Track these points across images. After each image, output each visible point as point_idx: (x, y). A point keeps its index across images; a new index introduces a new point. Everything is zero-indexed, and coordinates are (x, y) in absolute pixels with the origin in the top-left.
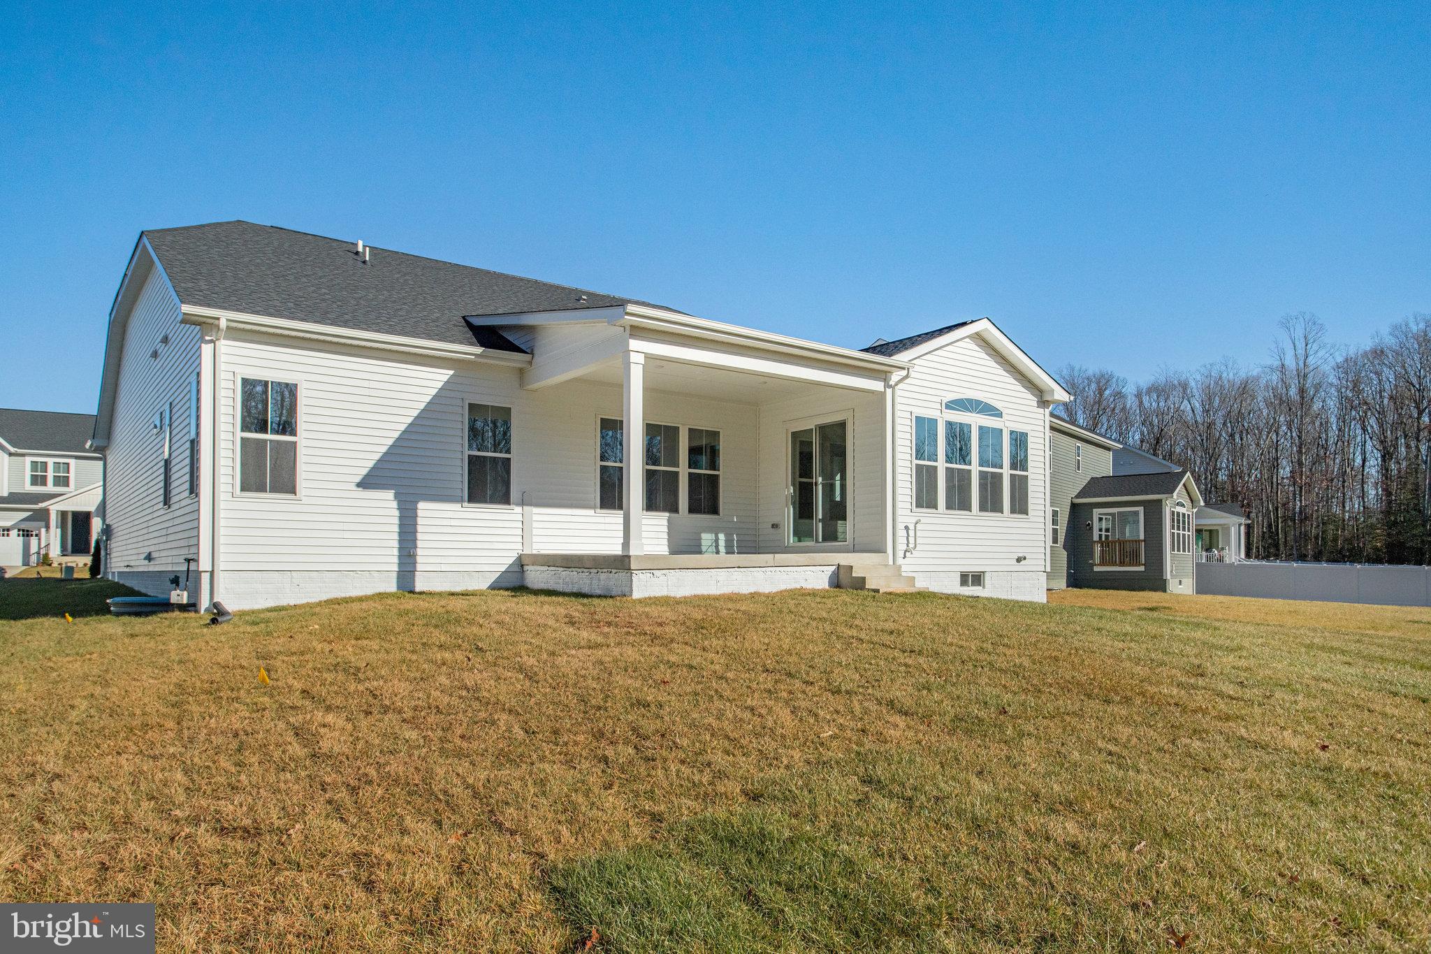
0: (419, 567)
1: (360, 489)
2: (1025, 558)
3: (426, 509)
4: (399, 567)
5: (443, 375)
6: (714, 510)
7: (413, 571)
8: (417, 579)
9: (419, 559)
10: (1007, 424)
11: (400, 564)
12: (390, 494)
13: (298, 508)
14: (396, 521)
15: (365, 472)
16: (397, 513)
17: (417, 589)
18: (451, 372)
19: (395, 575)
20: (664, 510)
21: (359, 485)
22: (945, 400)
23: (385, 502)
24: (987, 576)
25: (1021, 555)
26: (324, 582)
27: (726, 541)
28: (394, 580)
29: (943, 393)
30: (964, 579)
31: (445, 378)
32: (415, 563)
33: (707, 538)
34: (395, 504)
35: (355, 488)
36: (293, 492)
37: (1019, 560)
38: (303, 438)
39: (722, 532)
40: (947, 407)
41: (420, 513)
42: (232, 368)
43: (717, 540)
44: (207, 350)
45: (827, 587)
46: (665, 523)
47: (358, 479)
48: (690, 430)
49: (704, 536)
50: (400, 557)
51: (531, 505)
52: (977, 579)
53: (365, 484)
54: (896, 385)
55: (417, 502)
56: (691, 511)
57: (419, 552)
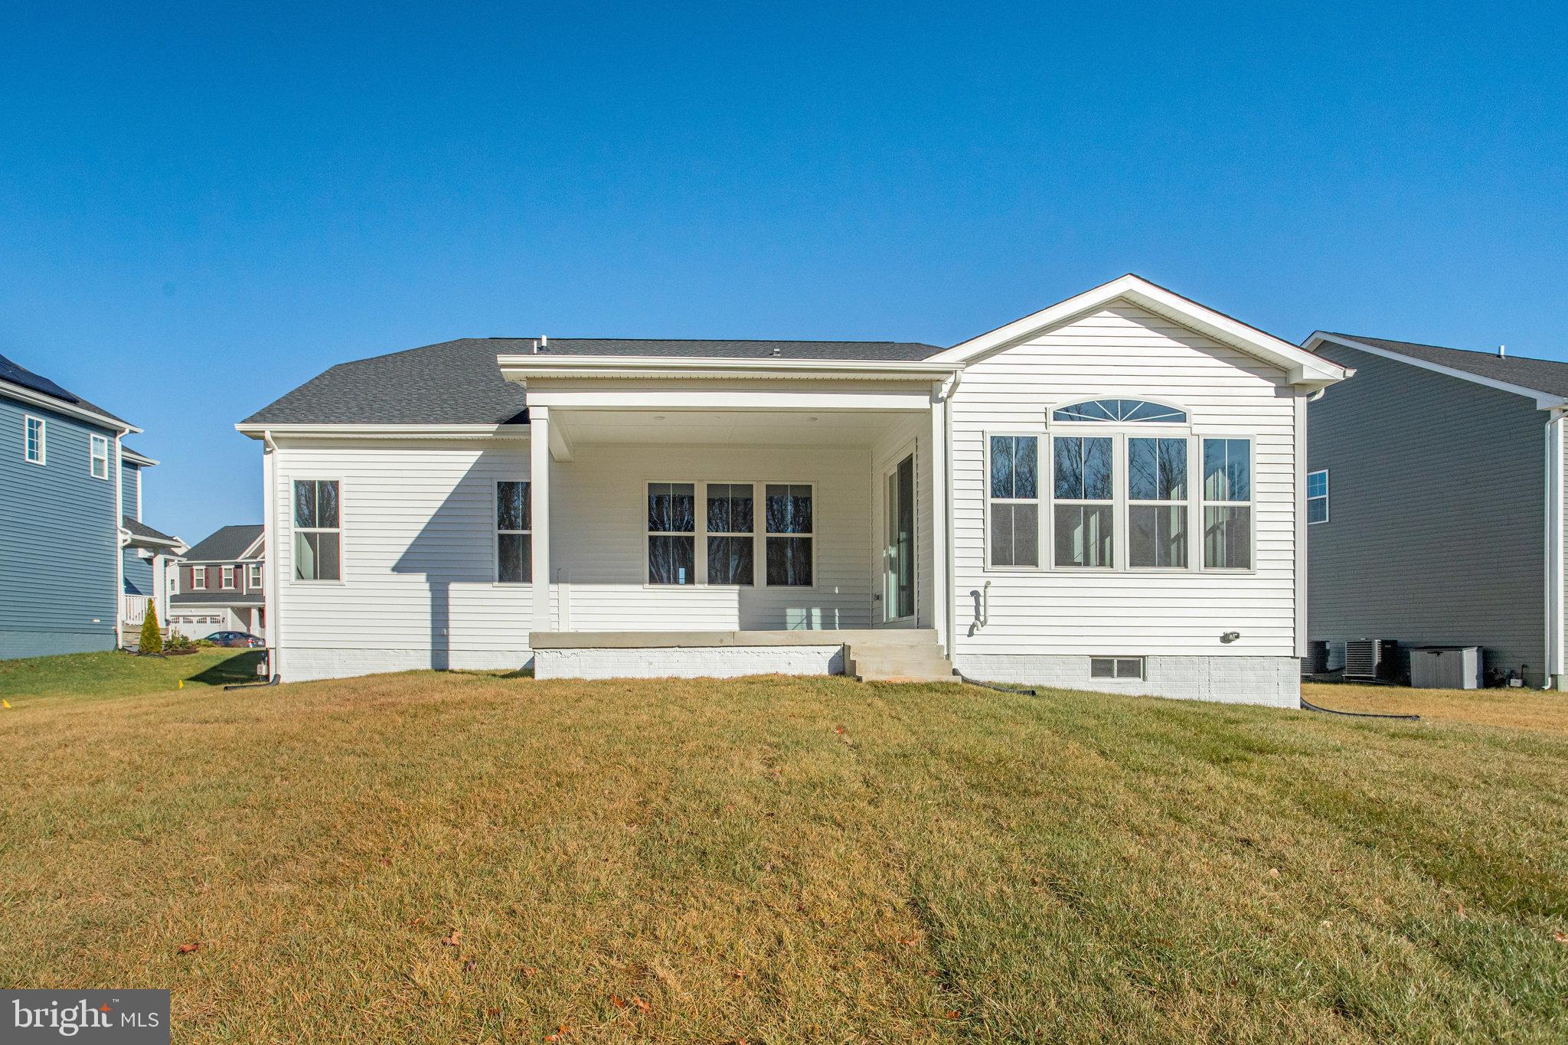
0: (452, 646)
1: (395, 573)
2: (1238, 637)
3: (457, 591)
4: (432, 646)
5: (471, 457)
6: (807, 581)
7: (447, 651)
8: (451, 659)
9: (451, 639)
10: (1196, 430)
11: (433, 643)
12: (422, 577)
13: (342, 592)
14: (429, 602)
15: (399, 556)
16: (429, 594)
17: (450, 668)
18: (480, 453)
19: (429, 653)
20: (734, 582)
21: (394, 569)
22: (1052, 409)
23: (419, 583)
24: (1150, 664)
25: (1229, 631)
26: (367, 659)
27: (823, 617)
28: (429, 659)
29: (1055, 398)
30: (1101, 666)
31: (474, 459)
32: (447, 643)
33: (794, 614)
34: (427, 586)
35: (391, 572)
36: (338, 578)
37: (1226, 639)
38: (344, 530)
39: (816, 606)
40: (1057, 417)
41: (451, 594)
42: (287, 472)
43: (809, 617)
44: (267, 459)
45: (826, 672)
46: (735, 597)
47: (393, 564)
48: (768, 486)
49: (790, 612)
50: (433, 636)
51: (566, 582)
52: (1131, 667)
53: (398, 568)
54: (950, 396)
55: (448, 584)
56: (771, 582)
57: (451, 631)
